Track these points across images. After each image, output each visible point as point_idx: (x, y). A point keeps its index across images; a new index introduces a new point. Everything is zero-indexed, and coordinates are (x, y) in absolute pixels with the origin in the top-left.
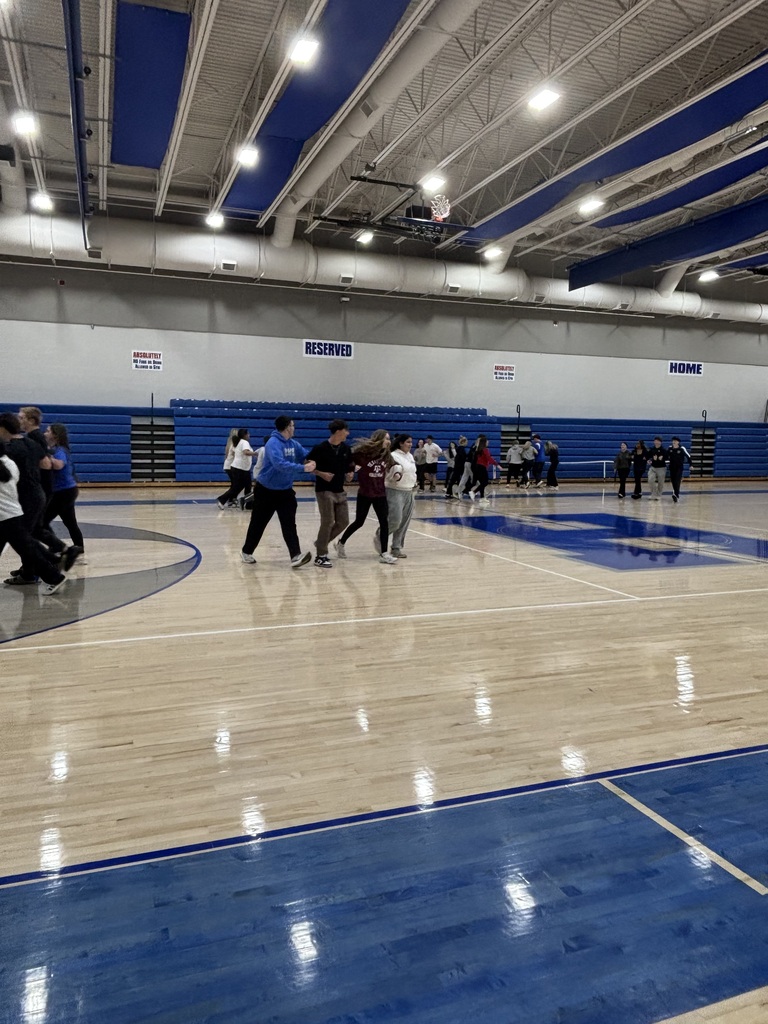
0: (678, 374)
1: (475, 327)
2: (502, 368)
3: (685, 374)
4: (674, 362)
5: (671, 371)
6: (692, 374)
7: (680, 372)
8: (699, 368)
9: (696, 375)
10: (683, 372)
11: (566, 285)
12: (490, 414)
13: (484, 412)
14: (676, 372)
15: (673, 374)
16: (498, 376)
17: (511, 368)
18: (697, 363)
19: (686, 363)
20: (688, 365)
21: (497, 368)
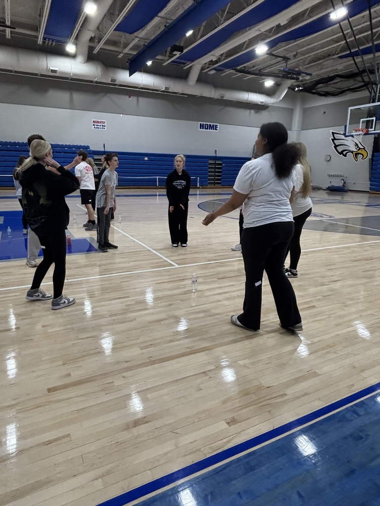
0: (204, 130)
1: (78, 97)
2: (98, 122)
3: (208, 130)
4: (202, 123)
5: (201, 128)
6: (212, 130)
7: (205, 129)
8: (216, 127)
9: (215, 131)
10: (207, 129)
11: (127, 73)
12: (92, 148)
13: (88, 147)
14: (203, 128)
15: (202, 130)
16: (96, 126)
17: (104, 122)
18: (215, 124)
19: (209, 124)
20: (210, 125)
21: (94, 122)
